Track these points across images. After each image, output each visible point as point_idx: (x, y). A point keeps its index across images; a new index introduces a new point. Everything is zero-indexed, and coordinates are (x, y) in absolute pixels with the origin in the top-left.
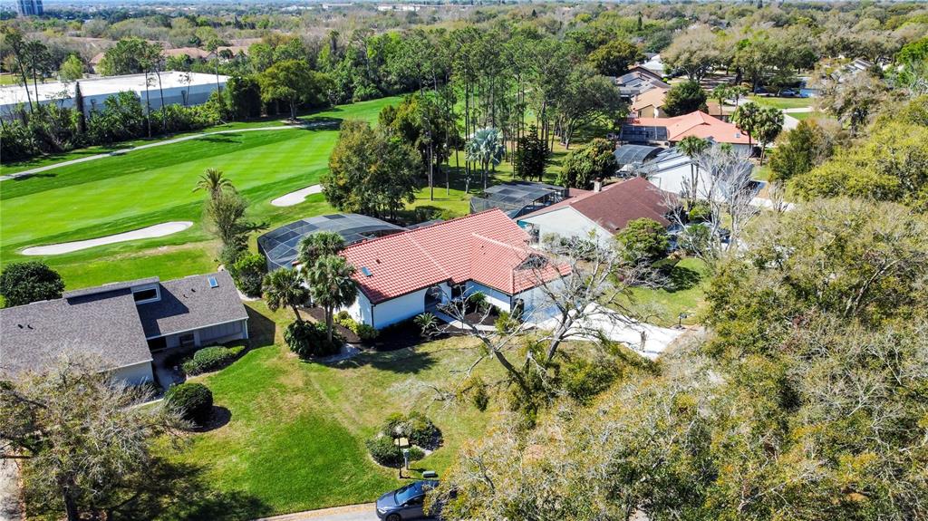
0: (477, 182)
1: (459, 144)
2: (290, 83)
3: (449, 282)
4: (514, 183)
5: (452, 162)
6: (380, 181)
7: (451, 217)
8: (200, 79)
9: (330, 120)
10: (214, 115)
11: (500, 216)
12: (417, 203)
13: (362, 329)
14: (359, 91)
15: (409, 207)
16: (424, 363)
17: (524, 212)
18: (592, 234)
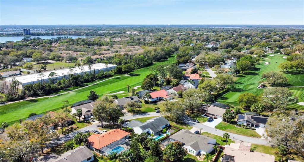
0: (160, 85)
1: (158, 80)
2: (127, 68)
3: (159, 97)
4: (166, 86)
5: (157, 83)
6: (149, 86)
7: (158, 90)
8: (112, 65)
9: (133, 74)
10: (113, 73)
11: (164, 90)
12: (153, 89)
13: (151, 101)
14: (136, 68)
15: (152, 89)
16: (157, 104)
17: (167, 90)
18: (175, 92)
